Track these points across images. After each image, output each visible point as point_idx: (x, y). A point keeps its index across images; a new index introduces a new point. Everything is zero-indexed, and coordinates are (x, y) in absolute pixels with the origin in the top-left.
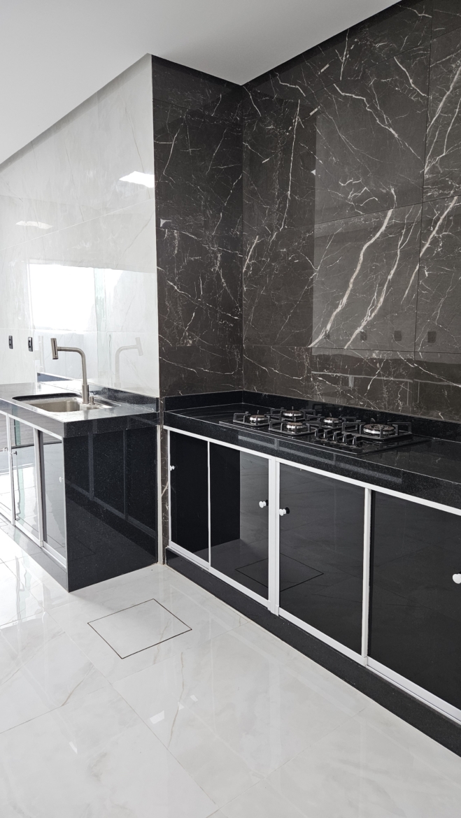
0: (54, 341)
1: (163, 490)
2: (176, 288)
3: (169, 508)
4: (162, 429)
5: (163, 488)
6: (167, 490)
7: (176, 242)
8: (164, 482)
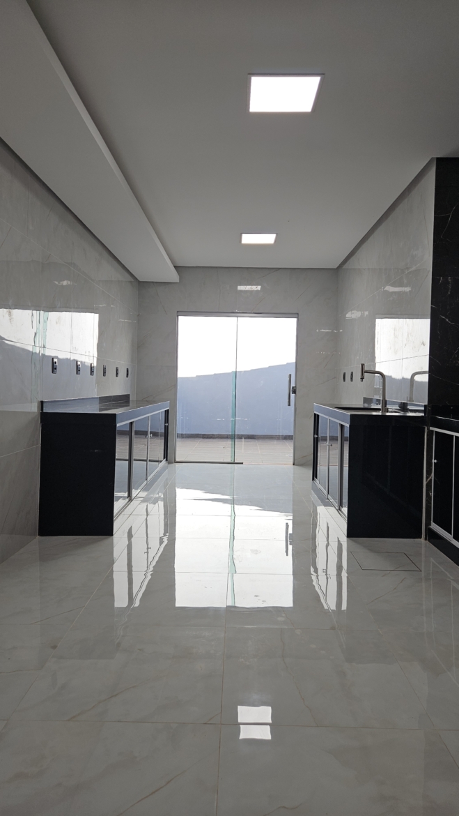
0: (363, 365)
1: (428, 479)
2: (447, 320)
3: (432, 494)
4: (428, 429)
5: (427, 478)
6: (431, 480)
7: (450, 286)
8: (429, 473)
